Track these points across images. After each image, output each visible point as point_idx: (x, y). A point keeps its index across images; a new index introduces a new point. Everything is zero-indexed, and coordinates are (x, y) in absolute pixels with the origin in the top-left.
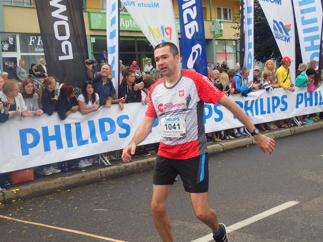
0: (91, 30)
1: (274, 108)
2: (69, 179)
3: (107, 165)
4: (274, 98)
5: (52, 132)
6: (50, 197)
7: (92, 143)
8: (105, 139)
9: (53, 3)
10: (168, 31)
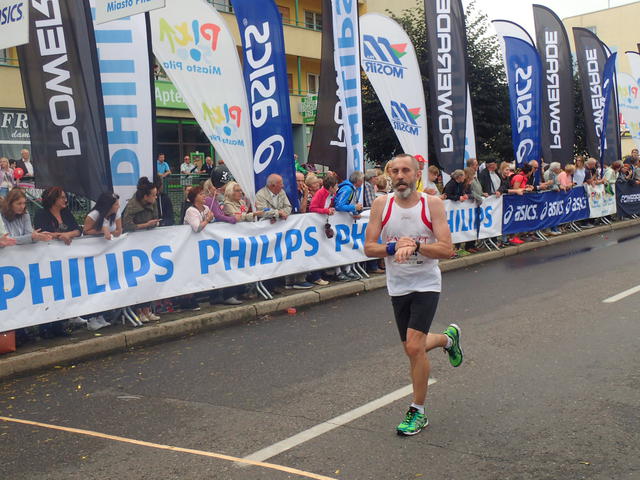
2: (73, 349)
3: (136, 324)
5: (45, 273)
6: (43, 378)
7: (112, 289)
8: (133, 284)
9: (48, 68)
10: (235, 113)
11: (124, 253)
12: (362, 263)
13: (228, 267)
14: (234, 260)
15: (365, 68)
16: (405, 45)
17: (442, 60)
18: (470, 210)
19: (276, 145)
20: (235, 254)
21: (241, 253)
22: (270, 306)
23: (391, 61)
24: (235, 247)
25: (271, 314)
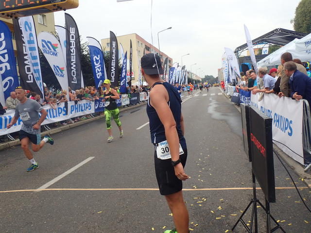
1: (59, 113)
4: (59, 108)
12: (47, 125)
15: (43, 52)
16: (57, 44)
17: (72, 51)
18: (84, 104)
19: (10, 80)
22: (14, 143)
23: (52, 50)
25: (15, 146)
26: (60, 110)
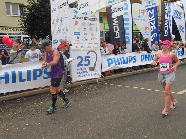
0: (105, 29)
1: (179, 55)
3: (130, 71)
4: (179, 51)
5: (116, 60)
7: (127, 64)
8: (130, 63)
9: (114, 21)
10: (147, 28)
11: (129, 57)
13: (146, 60)
14: (147, 59)
16: (182, 12)
19: (155, 35)
20: (147, 58)
21: (149, 58)
23: (179, 16)
24: (147, 56)
25: (155, 70)
26: (179, 52)
